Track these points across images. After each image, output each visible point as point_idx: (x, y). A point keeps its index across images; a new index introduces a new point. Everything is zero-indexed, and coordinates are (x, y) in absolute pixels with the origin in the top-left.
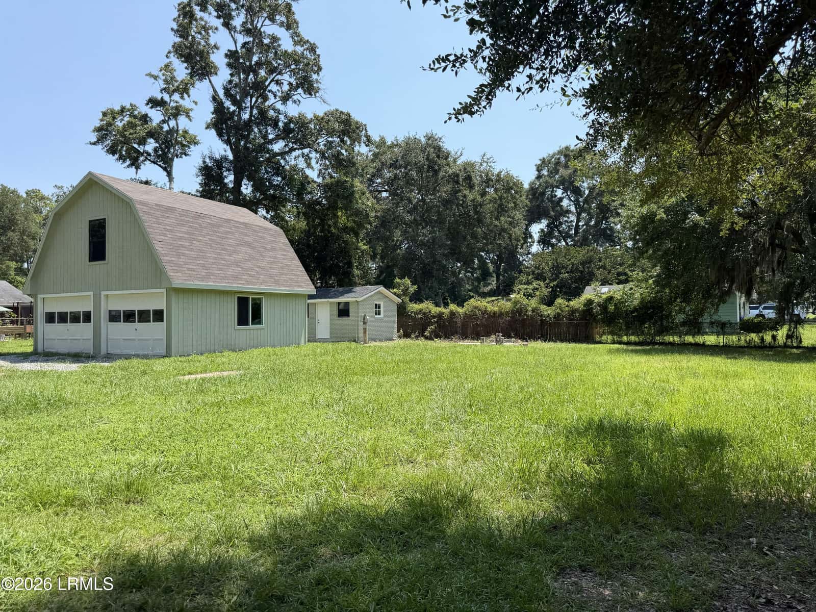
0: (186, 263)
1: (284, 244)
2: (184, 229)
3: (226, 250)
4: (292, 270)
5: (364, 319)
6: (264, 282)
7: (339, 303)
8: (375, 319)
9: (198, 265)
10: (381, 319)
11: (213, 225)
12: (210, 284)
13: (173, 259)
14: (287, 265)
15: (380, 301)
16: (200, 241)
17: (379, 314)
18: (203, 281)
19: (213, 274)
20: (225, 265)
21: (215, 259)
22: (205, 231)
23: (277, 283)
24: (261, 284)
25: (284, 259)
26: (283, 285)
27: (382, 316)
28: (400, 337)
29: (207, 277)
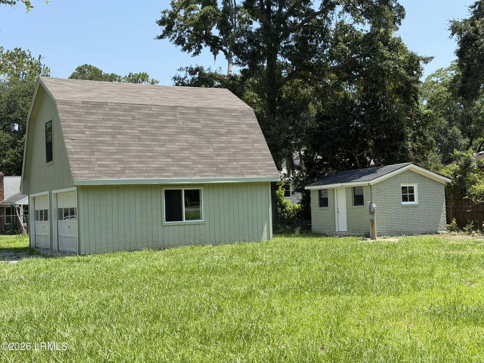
0: (98, 159)
1: (250, 126)
2: (110, 124)
3: (158, 140)
4: (251, 155)
5: (370, 208)
6: (201, 172)
7: (354, 188)
8: (403, 206)
9: (114, 160)
10: (415, 206)
11: (149, 115)
12: (124, 179)
13: (84, 156)
14: (243, 150)
15: (412, 183)
16: (125, 134)
17: (412, 199)
18: (113, 177)
19: (130, 169)
20: (150, 157)
21: (140, 151)
22: (138, 123)
23: (220, 171)
24: (195, 174)
25: (242, 143)
26: (229, 174)
27: (416, 202)
28: (451, 229)
29: (122, 172)
